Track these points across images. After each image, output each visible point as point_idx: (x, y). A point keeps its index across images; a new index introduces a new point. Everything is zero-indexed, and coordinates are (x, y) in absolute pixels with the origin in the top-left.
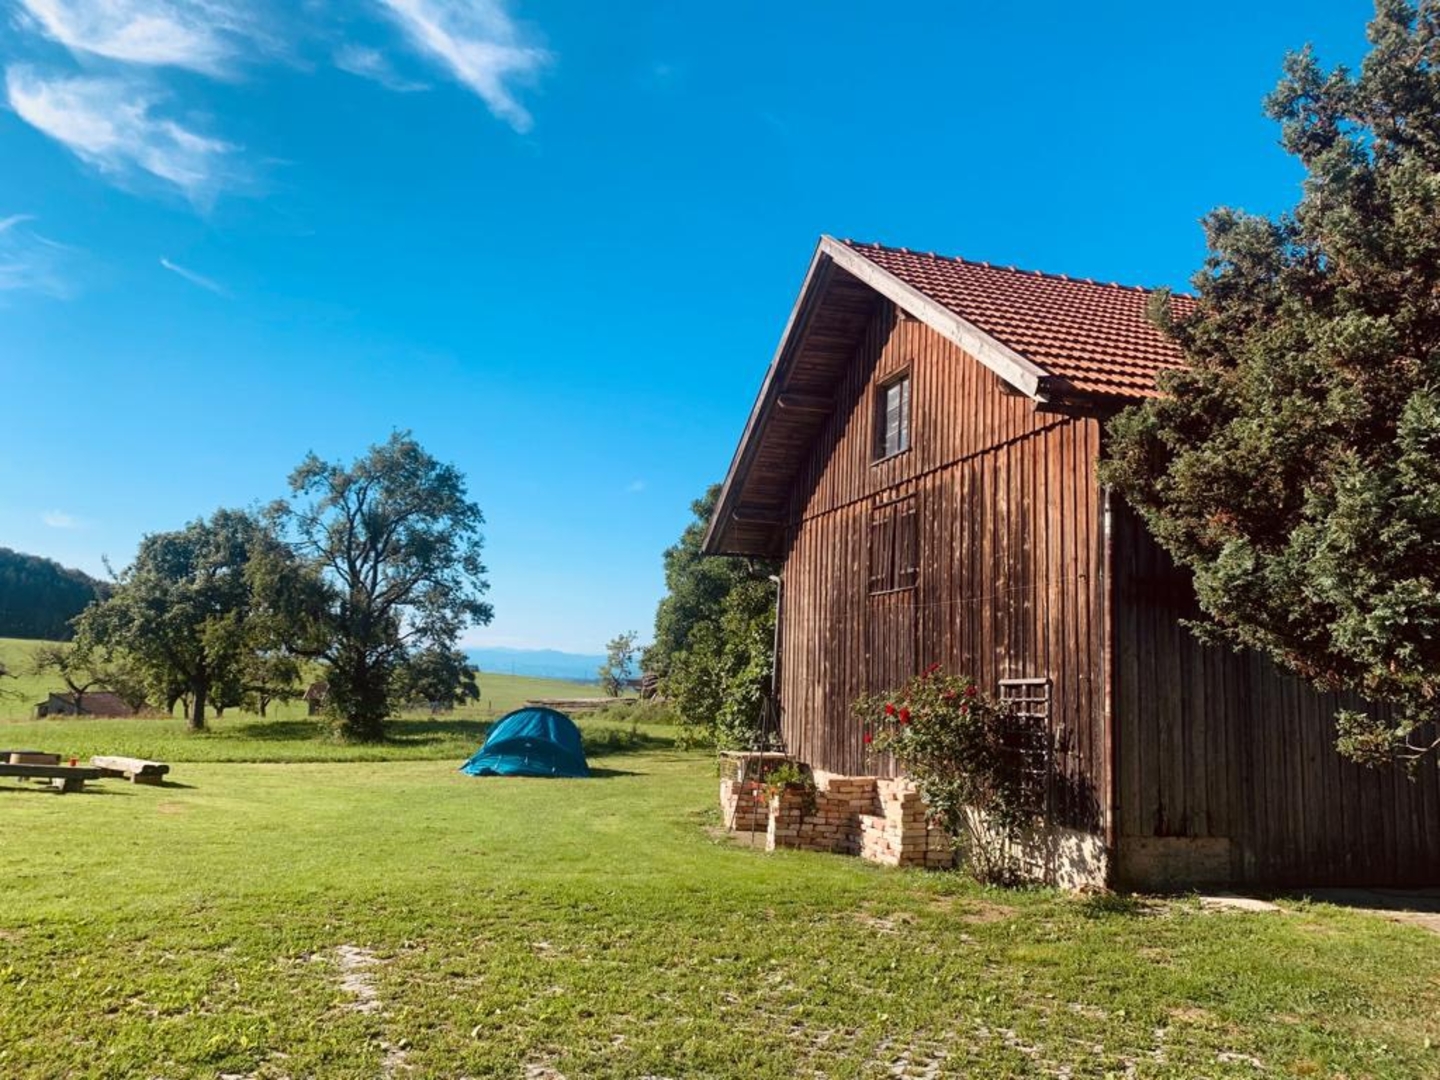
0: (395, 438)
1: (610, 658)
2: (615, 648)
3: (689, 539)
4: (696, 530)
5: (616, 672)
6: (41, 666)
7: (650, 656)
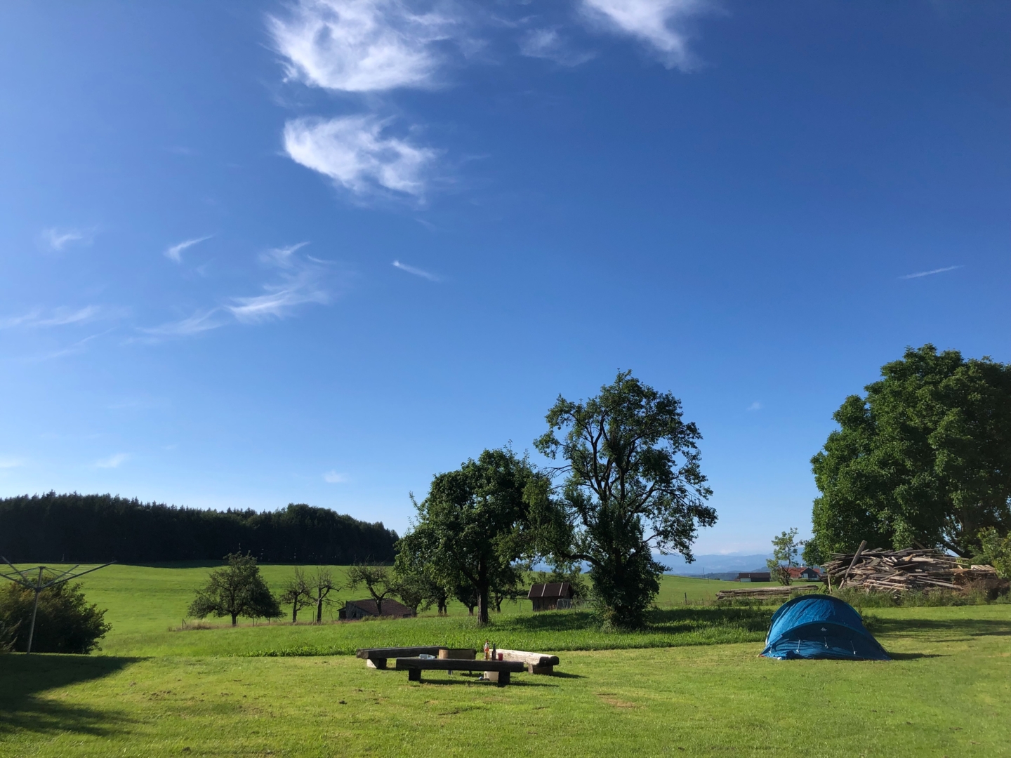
0: (620, 379)
1: (776, 553)
2: (781, 543)
3: (834, 446)
4: (838, 438)
5: (784, 563)
6: (355, 581)
7: (811, 549)
